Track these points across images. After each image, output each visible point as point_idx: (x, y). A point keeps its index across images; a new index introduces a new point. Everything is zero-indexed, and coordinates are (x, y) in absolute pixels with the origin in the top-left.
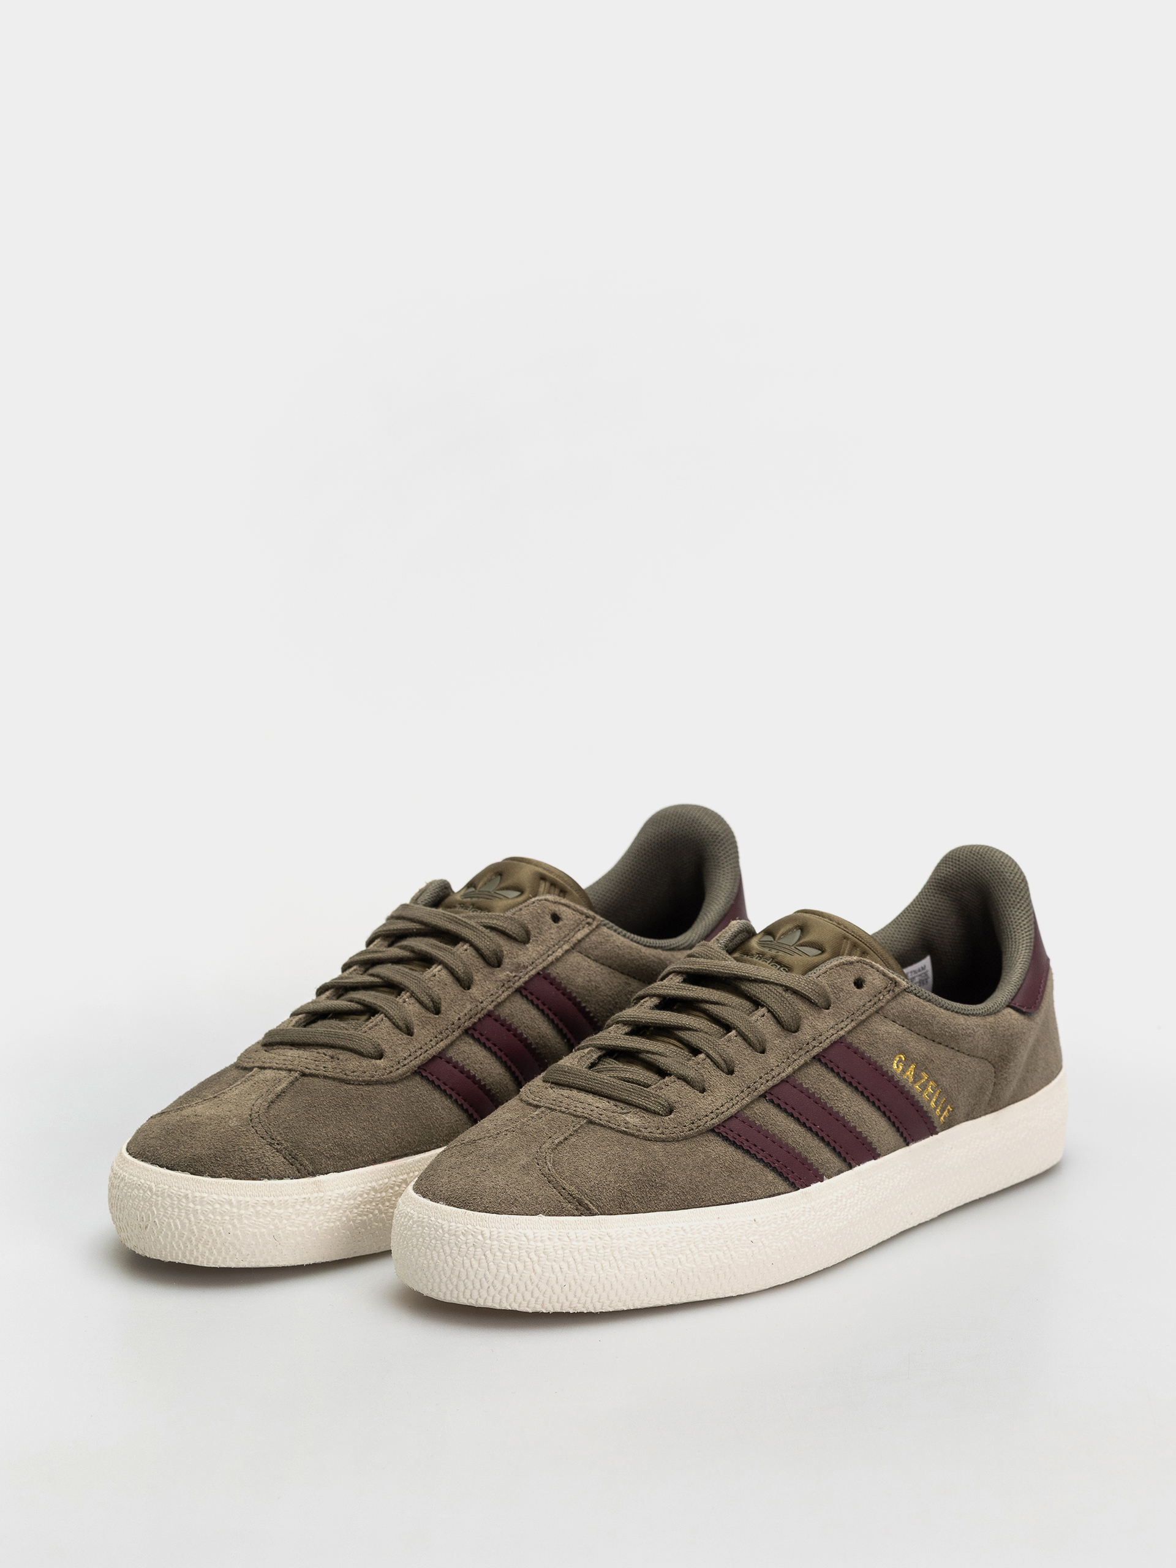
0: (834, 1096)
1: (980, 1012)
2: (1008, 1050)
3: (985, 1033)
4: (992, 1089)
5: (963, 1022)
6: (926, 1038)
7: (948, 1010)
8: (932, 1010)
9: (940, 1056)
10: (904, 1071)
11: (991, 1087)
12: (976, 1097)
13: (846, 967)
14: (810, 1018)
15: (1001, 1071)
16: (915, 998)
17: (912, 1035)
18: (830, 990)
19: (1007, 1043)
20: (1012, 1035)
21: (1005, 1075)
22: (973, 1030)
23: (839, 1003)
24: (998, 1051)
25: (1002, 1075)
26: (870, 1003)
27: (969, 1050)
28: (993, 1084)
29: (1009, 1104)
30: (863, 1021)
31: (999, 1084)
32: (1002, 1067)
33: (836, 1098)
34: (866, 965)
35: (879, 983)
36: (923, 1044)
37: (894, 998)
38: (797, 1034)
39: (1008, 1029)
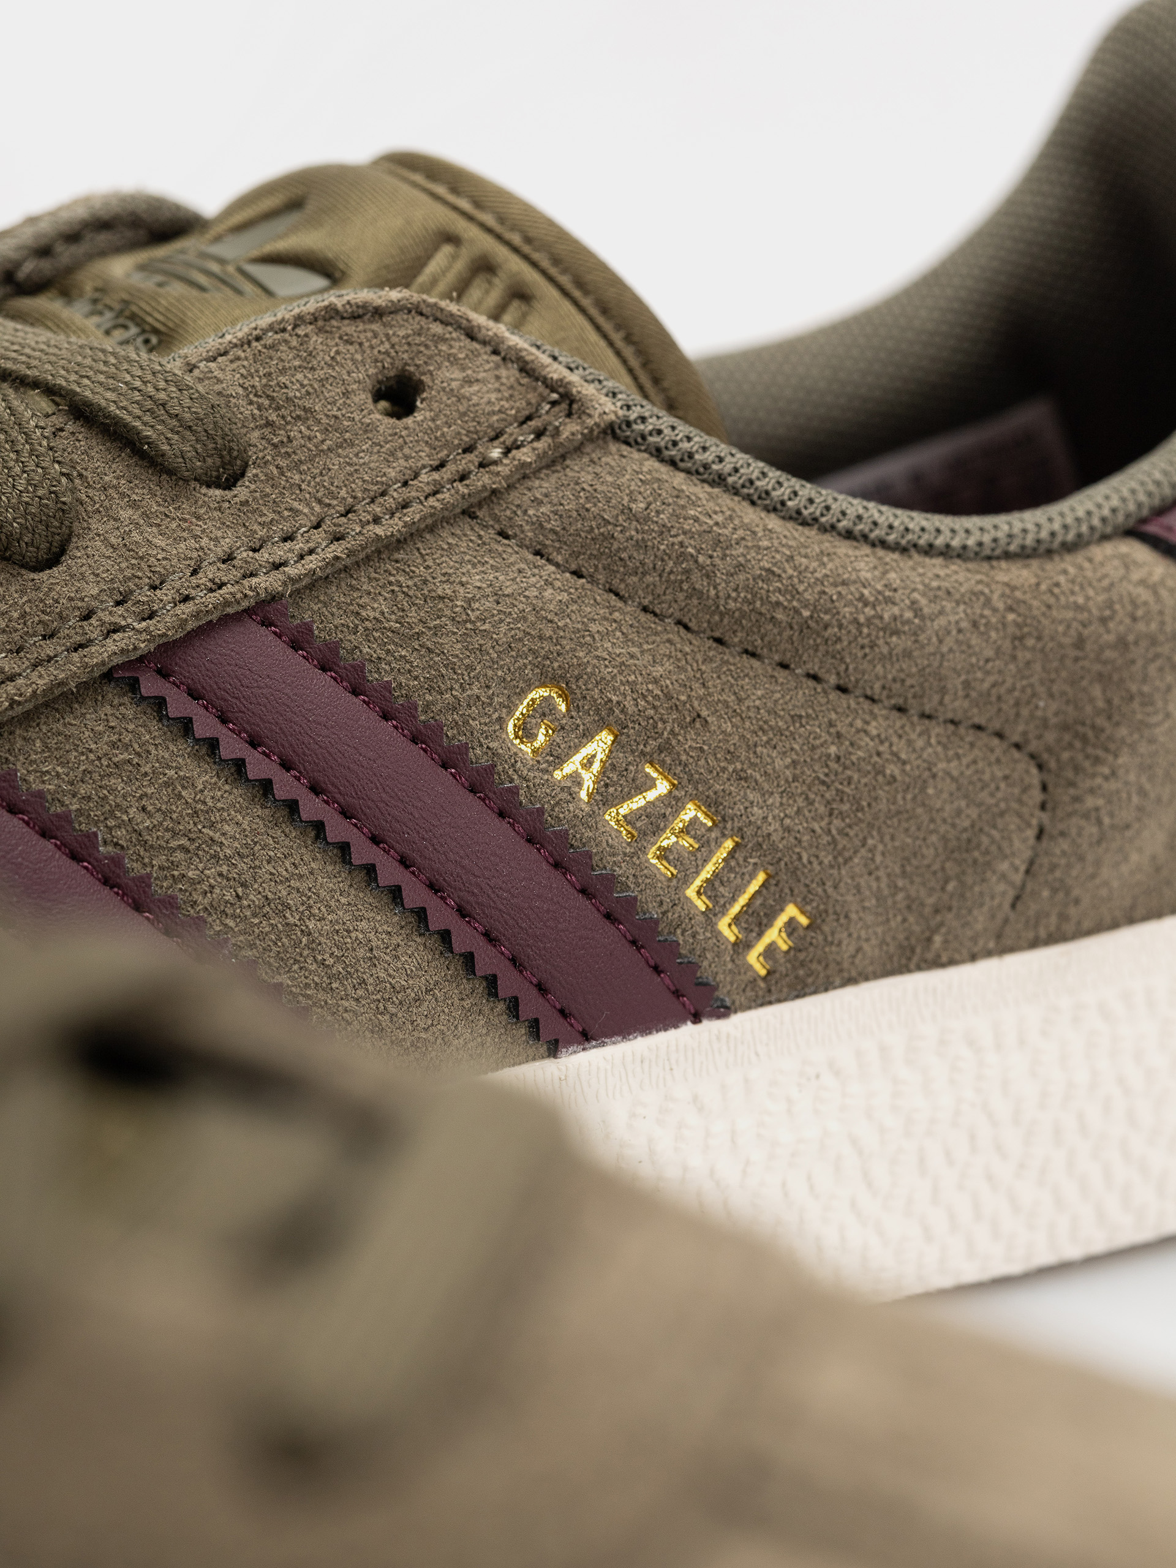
0: (175, 834)
1: (971, 542)
2: (1109, 702)
3: (975, 624)
4: (1028, 854)
5: (866, 575)
6: (687, 628)
7: (804, 523)
8: (719, 518)
9: (740, 700)
10: (556, 756)
11: (1022, 844)
12: (947, 881)
13: (349, 328)
14: (125, 514)
15: (1072, 784)
16: (651, 464)
17: (612, 609)
18: (248, 410)
19: (1100, 677)
20: (1122, 644)
21: (1090, 802)
22: (917, 612)
23: (283, 463)
24: (1054, 706)
25: (1077, 799)
26: (436, 476)
27: (897, 686)
28: (1031, 833)
29: (1130, 918)
30: (398, 543)
31: (1062, 834)
32: (1077, 769)
33: (183, 841)
34: (445, 323)
35: (493, 397)
36: (664, 649)
37: (555, 461)
38: (44, 575)
39: (1103, 621)
